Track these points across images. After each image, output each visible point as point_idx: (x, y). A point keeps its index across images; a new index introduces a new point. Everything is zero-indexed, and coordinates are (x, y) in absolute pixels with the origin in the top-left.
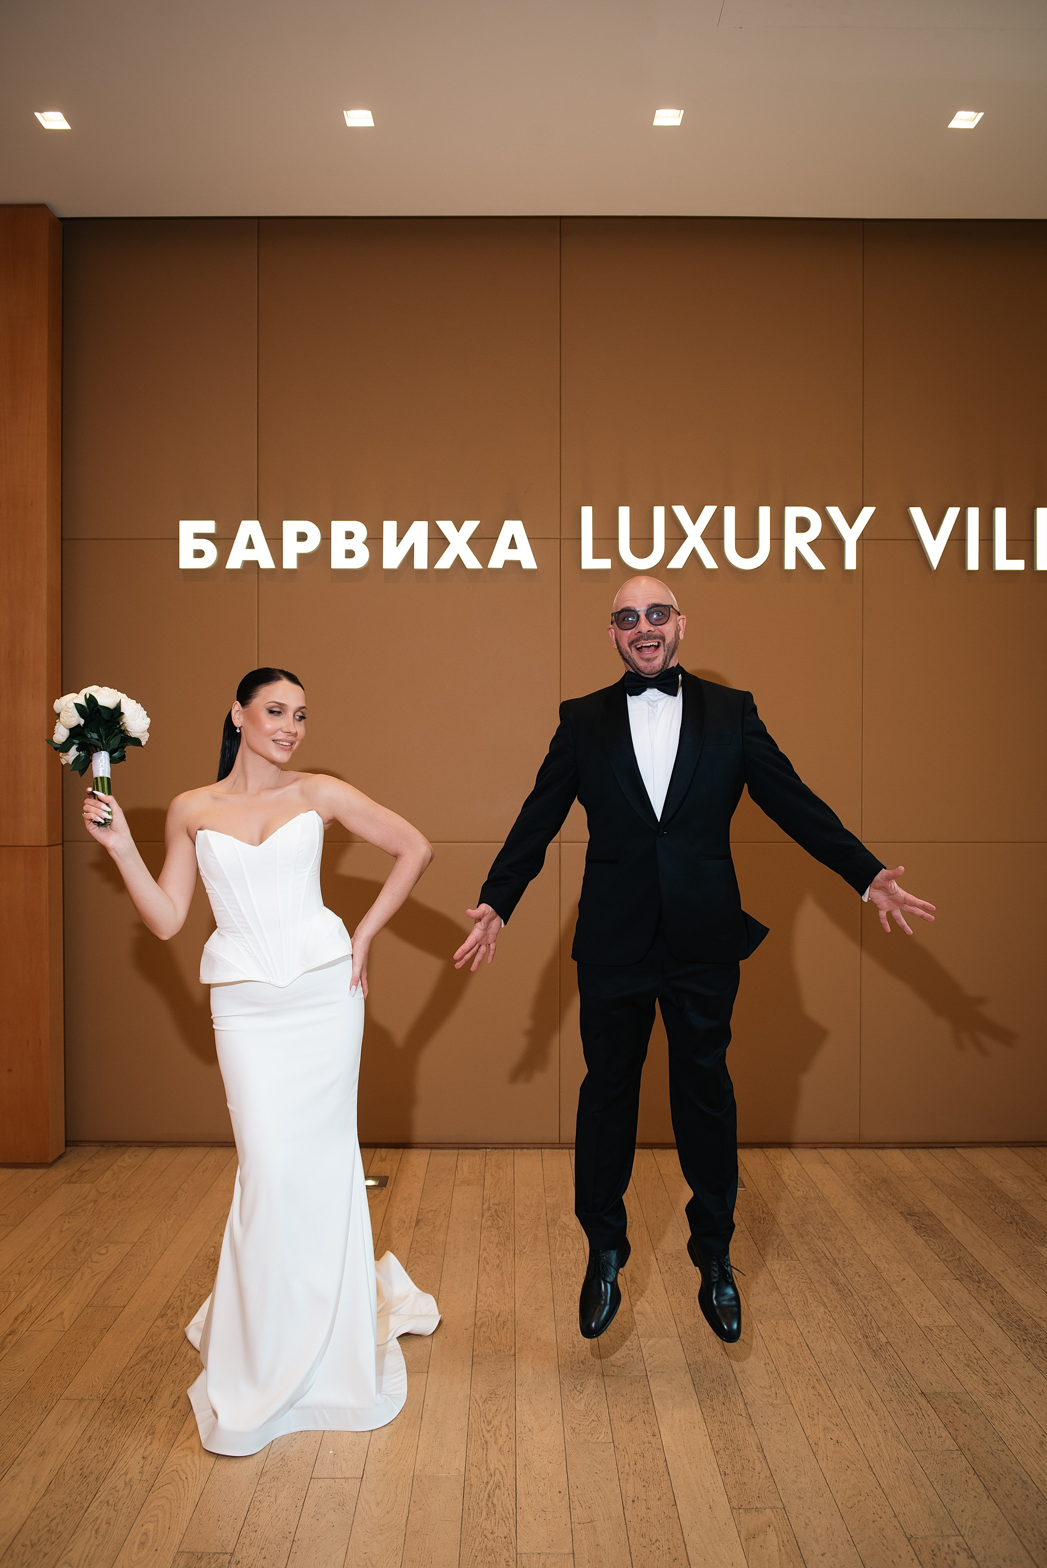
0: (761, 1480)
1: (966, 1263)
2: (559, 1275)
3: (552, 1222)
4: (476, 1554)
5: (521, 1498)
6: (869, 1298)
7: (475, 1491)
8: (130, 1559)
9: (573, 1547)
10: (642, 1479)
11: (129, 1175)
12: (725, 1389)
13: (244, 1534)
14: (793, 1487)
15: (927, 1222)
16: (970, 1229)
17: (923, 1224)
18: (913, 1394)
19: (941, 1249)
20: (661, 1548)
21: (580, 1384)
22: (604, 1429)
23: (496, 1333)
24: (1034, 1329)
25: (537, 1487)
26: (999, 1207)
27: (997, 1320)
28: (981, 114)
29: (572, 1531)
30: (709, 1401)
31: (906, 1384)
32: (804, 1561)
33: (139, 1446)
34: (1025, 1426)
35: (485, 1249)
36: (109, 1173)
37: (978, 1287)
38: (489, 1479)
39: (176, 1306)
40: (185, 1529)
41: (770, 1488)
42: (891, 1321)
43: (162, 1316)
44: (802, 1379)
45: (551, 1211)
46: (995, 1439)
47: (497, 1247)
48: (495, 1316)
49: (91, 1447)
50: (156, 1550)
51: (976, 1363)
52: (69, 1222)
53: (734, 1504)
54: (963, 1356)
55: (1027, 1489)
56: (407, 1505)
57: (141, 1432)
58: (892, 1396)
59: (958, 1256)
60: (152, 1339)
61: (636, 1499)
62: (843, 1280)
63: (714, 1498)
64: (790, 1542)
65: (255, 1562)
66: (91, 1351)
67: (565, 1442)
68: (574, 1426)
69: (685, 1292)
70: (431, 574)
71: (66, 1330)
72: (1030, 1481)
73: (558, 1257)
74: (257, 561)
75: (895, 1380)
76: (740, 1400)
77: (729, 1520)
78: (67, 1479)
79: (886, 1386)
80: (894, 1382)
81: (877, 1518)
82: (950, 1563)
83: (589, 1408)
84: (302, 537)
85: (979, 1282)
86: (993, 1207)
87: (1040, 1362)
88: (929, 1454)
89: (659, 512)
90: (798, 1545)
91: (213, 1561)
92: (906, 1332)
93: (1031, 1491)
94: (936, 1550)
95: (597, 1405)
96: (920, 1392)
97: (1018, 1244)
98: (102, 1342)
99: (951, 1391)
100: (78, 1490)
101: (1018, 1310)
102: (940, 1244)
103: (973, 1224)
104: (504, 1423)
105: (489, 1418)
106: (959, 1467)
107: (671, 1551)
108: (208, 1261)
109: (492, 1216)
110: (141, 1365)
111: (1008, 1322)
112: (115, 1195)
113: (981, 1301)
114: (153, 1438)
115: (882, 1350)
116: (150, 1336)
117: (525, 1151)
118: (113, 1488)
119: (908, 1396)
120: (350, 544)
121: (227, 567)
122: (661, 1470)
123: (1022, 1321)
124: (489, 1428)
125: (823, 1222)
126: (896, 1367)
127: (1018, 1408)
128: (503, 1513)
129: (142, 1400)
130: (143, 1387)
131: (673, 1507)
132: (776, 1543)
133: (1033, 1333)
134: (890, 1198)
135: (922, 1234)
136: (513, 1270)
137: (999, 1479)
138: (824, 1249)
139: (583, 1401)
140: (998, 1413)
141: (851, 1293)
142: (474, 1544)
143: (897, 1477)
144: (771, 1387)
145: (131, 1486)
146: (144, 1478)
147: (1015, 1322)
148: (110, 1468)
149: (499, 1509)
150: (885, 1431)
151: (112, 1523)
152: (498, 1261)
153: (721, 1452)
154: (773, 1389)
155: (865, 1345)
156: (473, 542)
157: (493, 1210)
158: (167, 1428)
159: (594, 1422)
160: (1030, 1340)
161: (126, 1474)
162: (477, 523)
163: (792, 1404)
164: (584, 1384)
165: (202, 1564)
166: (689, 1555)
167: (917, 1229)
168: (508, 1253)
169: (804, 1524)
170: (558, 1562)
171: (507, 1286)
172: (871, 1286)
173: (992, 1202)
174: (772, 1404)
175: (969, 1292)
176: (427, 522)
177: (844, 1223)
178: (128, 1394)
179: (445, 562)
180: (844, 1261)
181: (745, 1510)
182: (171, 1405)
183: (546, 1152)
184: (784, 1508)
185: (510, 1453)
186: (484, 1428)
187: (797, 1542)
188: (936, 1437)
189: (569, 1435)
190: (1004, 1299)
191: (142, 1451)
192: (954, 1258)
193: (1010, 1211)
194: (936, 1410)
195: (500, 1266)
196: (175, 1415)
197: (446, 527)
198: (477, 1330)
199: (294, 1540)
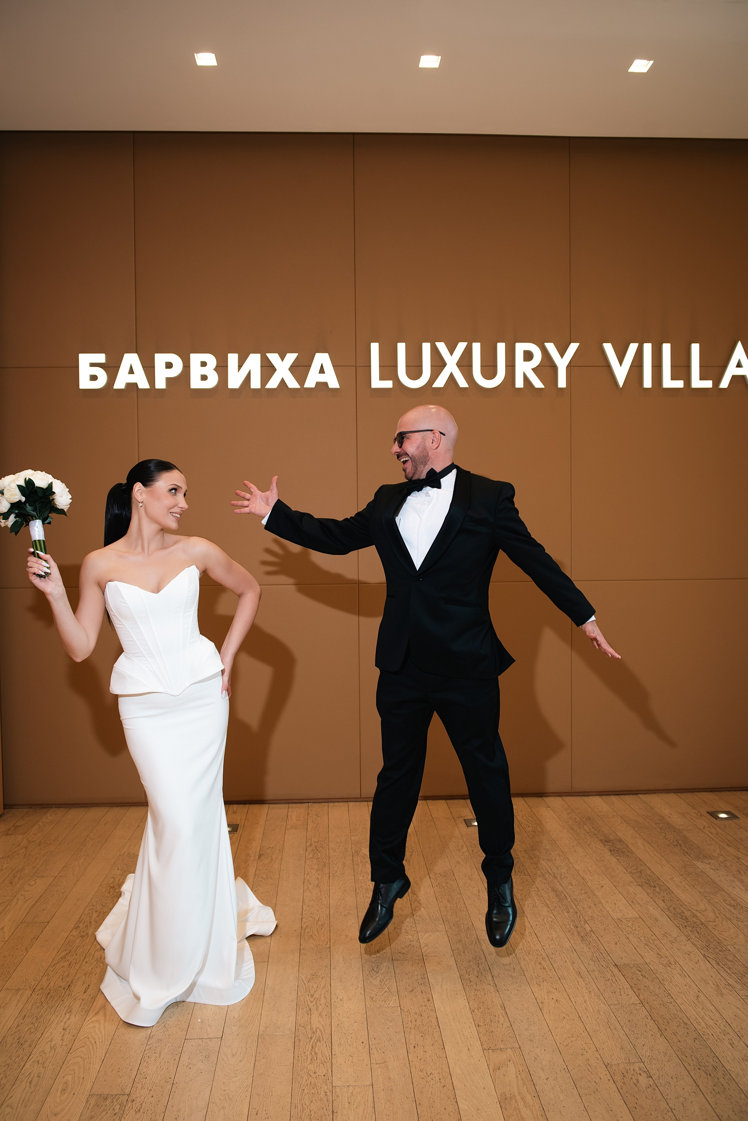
0: (503, 1029)
1: (645, 874)
2: (361, 891)
3: (356, 854)
4: (304, 1088)
5: (335, 1047)
6: (578, 900)
7: (302, 1044)
8: (55, 1101)
9: (372, 1080)
10: (420, 1032)
11: (50, 829)
12: (478, 967)
13: (137, 1080)
14: (526, 1033)
15: (618, 847)
16: (648, 850)
17: (616, 848)
18: (609, 966)
19: (628, 865)
20: (434, 1079)
21: (376, 966)
22: (393, 997)
23: (316, 933)
24: (692, 919)
25: (346, 1040)
26: (668, 835)
27: (667, 913)
28: (652, 62)
29: (371, 1070)
30: (467, 976)
31: (605, 959)
32: (534, 1084)
33: (60, 1021)
34: (686, 985)
35: (308, 874)
36: (36, 827)
37: (654, 890)
38: (312, 1035)
39: (86, 920)
40: (94, 1079)
41: (510, 1034)
42: (594, 915)
43: (76, 928)
44: (532, 958)
45: (355, 846)
46: (666, 995)
47: (316, 872)
48: (316, 920)
49: (25, 1023)
50: (74, 1094)
51: (652, 943)
52: (7, 863)
53: (485, 1047)
54: (643, 938)
55: (687, 1028)
56: (254, 1056)
57: (62, 1011)
58: (595, 968)
59: (640, 870)
60: (69, 944)
61: (416, 1046)
62: (560, 888)
63: (471, 1042)
64: (524, 1071)
65: (145, 1100)
66: (25, 954)
67: (366, 1007)
68: (372, 996)
69: (450, 899)
70: (263, 392)
71: (6, 940)
72: (690, 1023)
73: (361, 878)
74: (136, 384)
75: (596, 957)
76: (489, 974)
77: (482, 1058)
78: (8, 1046)
79: (591, 961)
80: (596, 958)
81: (585, 1052)
82: (635, 1081)
83: (383, 983)
84: (169, 365)
85: (655, 887)
86: (664, 835)
87: (697, 941)
88: (620, 1007)
89: (426, 347)
90: (530, 1073)
91: (115, 1100)
92: (604, 923)
93: (691, 1030)
94: (625, 1073)
95: (388, 980)
96: (614, 964)
97: (681, 860)
98: (32, 948)
99: (636, 963)
100: (17, 1053)
101: (681, 905)
102: (627, 861)
103: (650, 847)
104: (322, 996)
105: (312, 992)
106: (641, 1015)
107: (441, 1081)
108: (109, 888)
109: (313, 850)
110: (61, 963)
111: (675, 914)
112: (40, 843)
113: (656, 900)
114: (70, 1015)
115: (588, 936)
116: (68, 942)
117: (336, 804)
118: (42, 1052)
119: (606, 968)
120: (204, 371)
121: (114, 388)
122: (433, 1025)
123: (684, 913)
124: (312, 999)
125: (547, 848)
126: (597, 948)
127: (681, 973)
128: (323, 1058)
129: (62, 988)
130: (62, 979)
131: (442, 1050)
132: (514, 1073)
133: (691, 921)
134: (593, 830)
135: (615, 855)
136: (328, 888)
137: (668, 1022)
138: (547, 867)
139: (378, 978)
140: (667, 977)
141: (566, 897)
142: (302, 1081)
143: (598, 1024)
144: (510, 964)
145: (55, 1050)
146: (64, 1044)
147: (680, 914)
148: (39, 1037)
149: (319, 1056)
150: (590, 992)
151: (41, 1076)
152: (317, 882)
153: (476, 1010)
154: (512, 966)
155: (576, 933)
156: (293, 369)
157: (314, 846)
158: (81, 1007)
159: (387, 993)
160: (689, 925)
161: (51, 1041)
162: (296, 355)
163: (525, 976)
164: (379, 967)
165: (107, 1102)
166: (454, 1083)
167: (611, 851)
168: (325, 876)
169: (534, 1059)
170: (361, 1091)
171: (324, 899)
172: (580, 892)
173: (663, 831)
174: (511, 976)
175: (648, 894)
176: (260, 354)
177: (561, 848)
178: (52, 984)
179: (273, 383)
180: (561, 875)
181: (493, 1050)
182: (84, 992)
183: (351, 804)
184: (520, 1048)
185: (327, 1016)
186: (308, 999)
187: (529, 1071)
188: (625, 995)
189: (368, 1002)
190: (671, 898)
191: (62, 1024)
192: (637, 871)
193: (675, 837)
194: (625, 976)
195: (319, 886)
196: (87, 998)
197: (274, 358)
198: (303, 931)
199: (173, 1084)
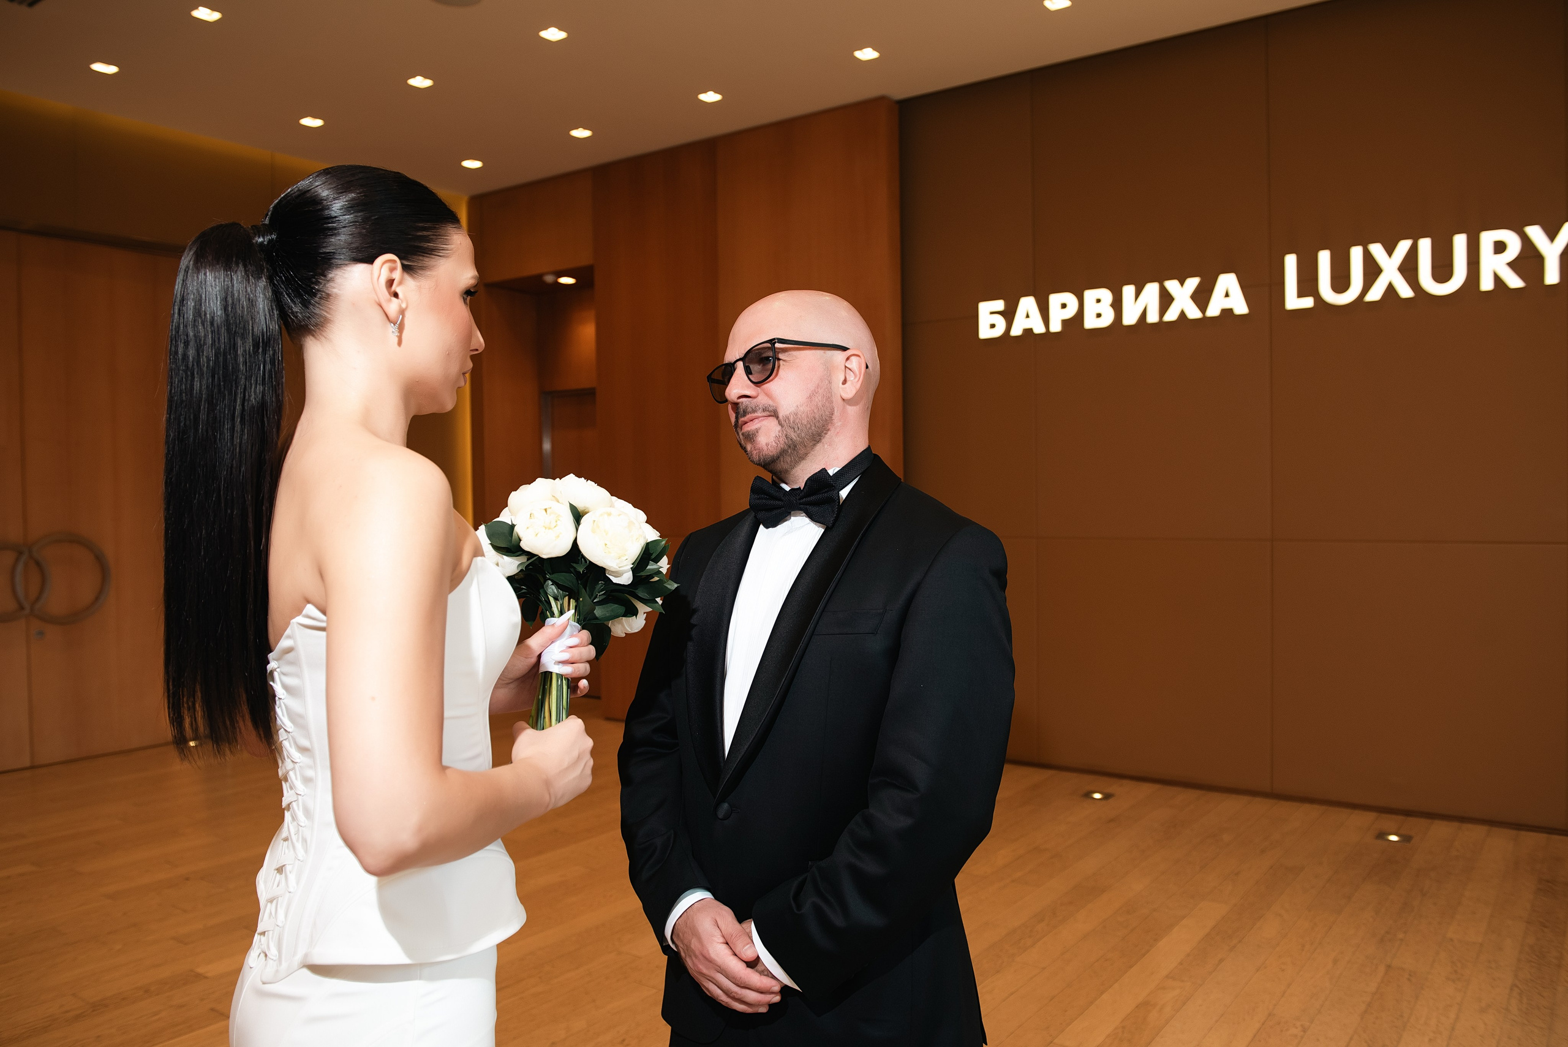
70: (1161, 326)
74: (1032, 329)
84: (1064, 306)
89: (1356, 254)
120: (1099, 308)
121: (1013, 334)
156: (1194, 296)
162: (1197, 279)
176: (1155, 284)
179: (1171, 315)
